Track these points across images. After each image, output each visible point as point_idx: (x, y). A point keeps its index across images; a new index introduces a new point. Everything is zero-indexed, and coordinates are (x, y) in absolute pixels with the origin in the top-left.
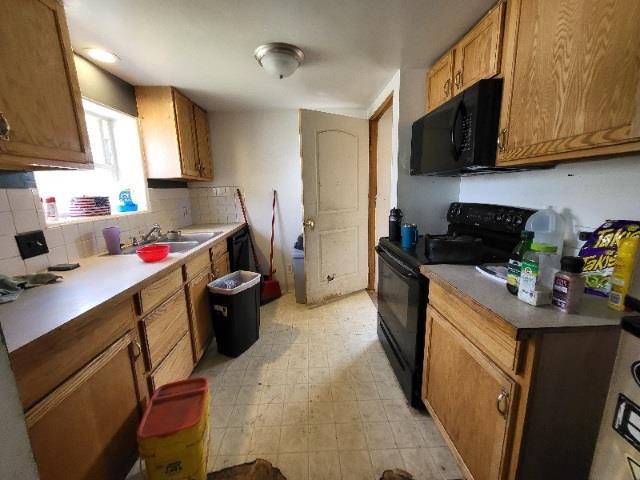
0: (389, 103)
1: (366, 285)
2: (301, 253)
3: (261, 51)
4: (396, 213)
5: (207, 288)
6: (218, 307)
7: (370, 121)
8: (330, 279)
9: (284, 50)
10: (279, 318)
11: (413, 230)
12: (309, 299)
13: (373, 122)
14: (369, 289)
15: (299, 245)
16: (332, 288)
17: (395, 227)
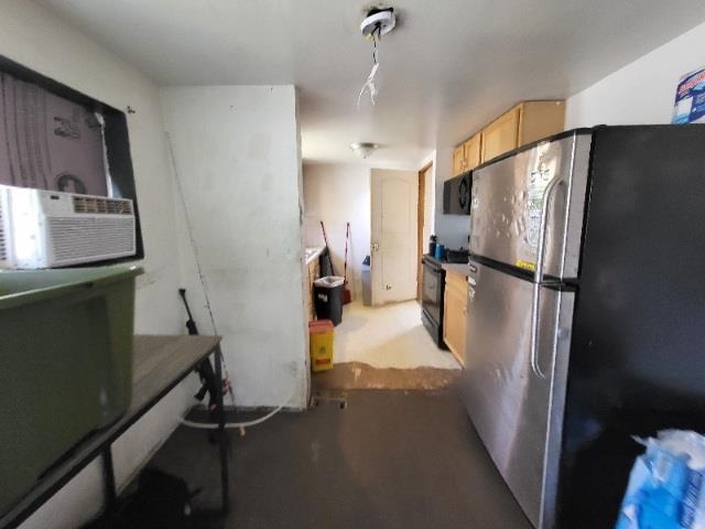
0: (431, 165)
1: (415, 297)
2: (367, 268)
3: (356, 146)
4: (434, 238)
5: (314, 284)
6: (320, 296)
7: (420, 173)
8: (388, 288)
9: (368, 146)
10: (352, 313)
11: (442, 247)
12: (373, 302)
13: (422, 174)
14: (417, 299)
15: (367, 262)
16: (390, 295)
17: (433, 247)
